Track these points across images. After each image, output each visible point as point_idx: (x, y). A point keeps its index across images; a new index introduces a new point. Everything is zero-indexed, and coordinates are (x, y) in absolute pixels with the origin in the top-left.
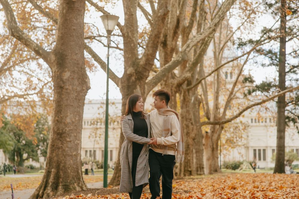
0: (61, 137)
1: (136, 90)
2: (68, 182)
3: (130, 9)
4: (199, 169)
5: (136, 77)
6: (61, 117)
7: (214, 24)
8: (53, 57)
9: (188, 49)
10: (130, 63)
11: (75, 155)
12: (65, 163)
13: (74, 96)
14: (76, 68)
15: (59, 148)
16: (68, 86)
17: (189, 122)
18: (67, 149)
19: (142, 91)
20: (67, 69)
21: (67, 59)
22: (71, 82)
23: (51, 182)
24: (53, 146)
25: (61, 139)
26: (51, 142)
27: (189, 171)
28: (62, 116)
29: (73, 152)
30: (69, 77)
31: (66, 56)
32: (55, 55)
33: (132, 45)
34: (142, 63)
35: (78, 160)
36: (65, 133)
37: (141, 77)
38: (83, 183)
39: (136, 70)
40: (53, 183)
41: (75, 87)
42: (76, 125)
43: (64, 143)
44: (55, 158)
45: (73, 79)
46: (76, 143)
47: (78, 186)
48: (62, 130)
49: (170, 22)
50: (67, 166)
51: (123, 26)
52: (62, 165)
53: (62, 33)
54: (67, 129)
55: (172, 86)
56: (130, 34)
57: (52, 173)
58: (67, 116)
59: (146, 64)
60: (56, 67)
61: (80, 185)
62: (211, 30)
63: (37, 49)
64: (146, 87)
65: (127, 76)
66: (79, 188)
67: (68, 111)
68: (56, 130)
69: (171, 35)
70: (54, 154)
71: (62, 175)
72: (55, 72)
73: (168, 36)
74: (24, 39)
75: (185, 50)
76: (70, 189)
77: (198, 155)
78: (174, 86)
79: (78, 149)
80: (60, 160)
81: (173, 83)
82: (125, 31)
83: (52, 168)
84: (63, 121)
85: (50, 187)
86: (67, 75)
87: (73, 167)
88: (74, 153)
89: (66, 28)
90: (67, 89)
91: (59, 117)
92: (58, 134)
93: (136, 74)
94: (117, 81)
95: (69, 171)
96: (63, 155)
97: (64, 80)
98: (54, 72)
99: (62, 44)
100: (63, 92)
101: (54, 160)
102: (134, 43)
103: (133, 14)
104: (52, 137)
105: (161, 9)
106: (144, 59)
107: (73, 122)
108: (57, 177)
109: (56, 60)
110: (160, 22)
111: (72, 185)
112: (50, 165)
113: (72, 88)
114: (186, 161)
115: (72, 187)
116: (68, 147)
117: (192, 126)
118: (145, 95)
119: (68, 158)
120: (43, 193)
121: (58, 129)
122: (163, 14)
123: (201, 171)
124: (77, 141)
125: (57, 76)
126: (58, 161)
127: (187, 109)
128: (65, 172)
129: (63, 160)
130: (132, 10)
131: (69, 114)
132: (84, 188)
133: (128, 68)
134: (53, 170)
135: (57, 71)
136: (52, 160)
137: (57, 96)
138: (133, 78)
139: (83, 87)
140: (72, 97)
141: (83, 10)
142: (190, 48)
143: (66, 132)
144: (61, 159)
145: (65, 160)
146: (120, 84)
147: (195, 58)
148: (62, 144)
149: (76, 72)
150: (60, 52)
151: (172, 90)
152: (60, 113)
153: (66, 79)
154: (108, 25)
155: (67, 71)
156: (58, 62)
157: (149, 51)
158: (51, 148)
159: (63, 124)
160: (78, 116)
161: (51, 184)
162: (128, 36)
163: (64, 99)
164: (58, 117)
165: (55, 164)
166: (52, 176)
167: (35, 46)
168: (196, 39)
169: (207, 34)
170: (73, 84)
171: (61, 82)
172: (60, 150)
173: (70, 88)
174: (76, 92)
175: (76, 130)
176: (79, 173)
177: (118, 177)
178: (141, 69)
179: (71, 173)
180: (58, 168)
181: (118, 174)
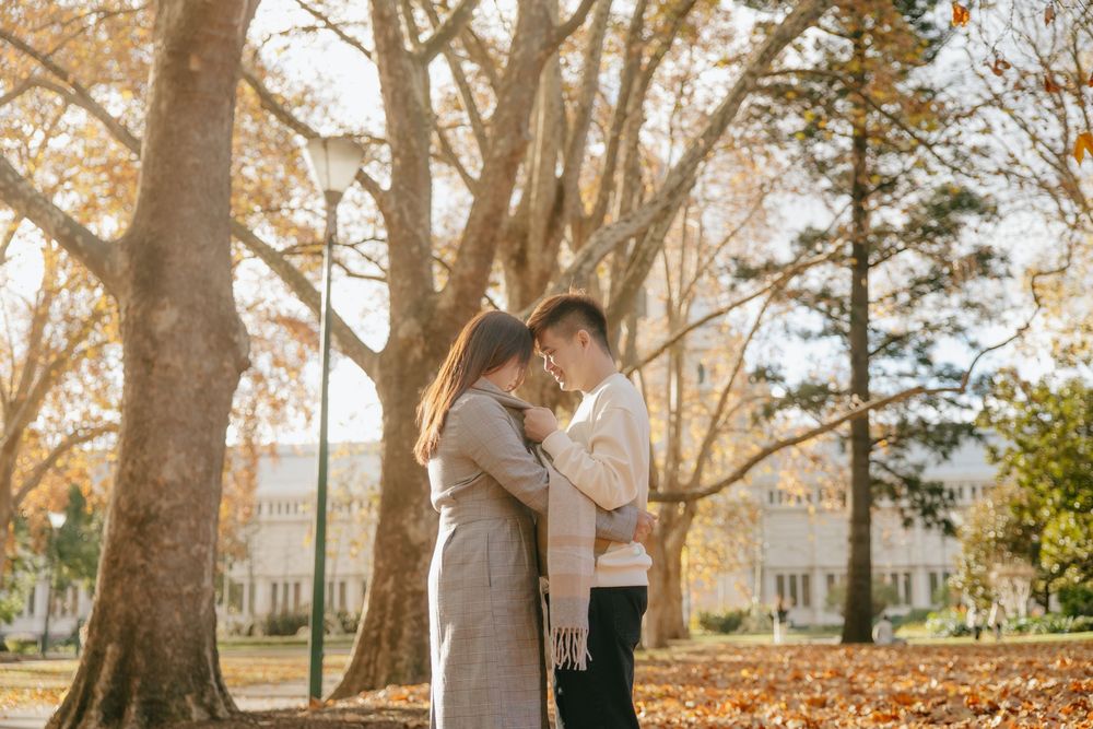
0: (141, 532)
2: (161, 689)
3: (408, 141)
5: (427, 349)
6: (143, 462)
7: (666, 193)
8: (121, 261)
9: (588, 266)
10: (407, 304)
11: (189, 594)
12: (154, 623)
13: (190, 390)
14: (198, 297)
15: (133, 572)
16: (171, 358)
18: (161, 573)
20: (166, 300)
21: (169, 264)
22: (180, 344)
23: (103, 691)
24: (112, 562)
25: (141, 539)
26: (108, 550)
28: (146, 458)
29: (185, 584)
30: (173, 328)
31: (167, 254)
32: (128, 251)
33: (415, 249)
34: (444, 303)
35: (202, 612)
36: (156, 517)
38: (217, 692)
39: (425, 327)
40: (110, 695)
41: (194, 361)
42: (194, 492)
43: (153, 554)
44: (121, 607)
45: (187, 331)
46: (194, 552)
47: (200, 703)
48: (147, 509)
49: (538, 196)
50: (161, 634)
51: (385, 193)
52: (144, 629)
53: (153, 179)
54: (165, 505)
56: (407, 215)
57: (108, 658)
58: (166, 459)
59: (456, 309)
60: (130, 292)
61: (207, 700)
62: (658, 208)
63: (67, 230)
65: (400, 347)
66: (202, 711)
67: (170, 443)
68: (125, 508)
69: (541, 233)
70: (117, 592)
71: (144, 664)
72: (128, 308)
74: (24, 197)
75: (580, 268)
76: (169, 714)
79: (202, 574)
80: (135, 614)
82: (392, 205)
83: (110, 641)
84: (151, 475)
85: (98, 708)
86: (166, 318)
87: (183, 638)
88: (188, 588)
89: (168, 162)
90: (167, 367)
91: (138, 461)
92: (131, 522)
93: (426, 338)
94: (367, 361)
95: (169, 651)
96: (149, 594)
97: (158, 336)
98: (123, 310)
99: (155, 216)
100: (152, 378)
101: (117, 613)
102: (420, 245)
103: (418, 154)
104: (112, 531)
105: (503, 137)
106: (451, 292)
107: (184, 479)
108: (123, 673)
109: (130, 267)
110: (501, 175)
111: (176, 701)
112: (100, 632)
113: (186, 363)
115: (178, 707)
116: (163, 565)
119: (166, 606)
121: (133, 505)
122: (507, 152)
124: (198, 546)
125: (132, 322)
126: (128, 615)
128: (152, 656)
129: (149, 611)
130: (414, 143)
131: (171, 453)
132: (222, 712)
133: (400, 320)
134: (110, 649)
135: (132, 306)
136: (109, 612)
137: (135, 391)
138: (417, 352)
139: (222, 360)
140: (184, 395)
141: (228, 104)
142: (596, 259)
143: (161, 513)
144: (141, 608)
145: (154, 611)
148: (145, 556)
149: (198, 307)
150: (147, 241)
152: (142, 448)
153: (163, 334)
154: (327, 173)
155: (168, 306)
156: (136, 275)
157: (465, 266)
158: (107, 571)
159: (150, 486)
160: (203, 460)
161: (100, 697)
162: (402, 223)
163: (156, 402)
164: (134, 462)
165: (118, 628)
166: (106, 671)
168: (614, 236)
169: (645, 220)
170: (188, 351)
171: (148, 344)
172: (139, 578)
173: (178, 362)
174: (199, 377)
175: (196, 507)
176: (205, 658)
177: (368, 665)
178: (440, 324)
179: (172, 658)
180: (128, 639)
181: (366, 658)
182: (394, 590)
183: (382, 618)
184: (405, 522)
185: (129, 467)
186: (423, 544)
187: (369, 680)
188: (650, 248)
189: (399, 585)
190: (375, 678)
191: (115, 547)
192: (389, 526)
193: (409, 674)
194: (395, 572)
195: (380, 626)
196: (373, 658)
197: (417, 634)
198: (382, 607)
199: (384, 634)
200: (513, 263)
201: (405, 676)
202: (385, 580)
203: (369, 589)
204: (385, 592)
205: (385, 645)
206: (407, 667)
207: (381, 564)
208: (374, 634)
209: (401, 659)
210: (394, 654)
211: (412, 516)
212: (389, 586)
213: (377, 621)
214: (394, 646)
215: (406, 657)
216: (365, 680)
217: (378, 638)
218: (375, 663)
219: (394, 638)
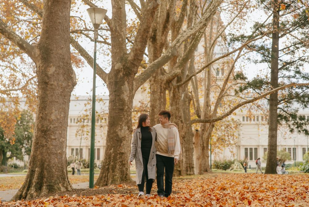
0: (45, 135)
1: (124, 86)
2: (52, 182)
3: (118, 2)
4: (189, 169)
5: (124, 73)
6: (46, 114)
7: (205, 19)
8: (37, 52)
9: (178, 44)
10: (118, 58)
11: (60, 153)
12: (50, 161)
13: (59, 92)
14: (61, 63)
15: (43, 146)
16: (53, 82)
17: (179, 119)
18: (51, 147)
19: (130, 88)
20: (51, 64)
21: (52, 53)
22: (56, 78)
23: (35, 182)
24: (37, 143)
25: (45, 137)
26: (35, 140)
27: (178, 170)
28: (46, 112)
30: (54, 73)
31: (51, 50)
32: (39, 49)
33: (120, 39)
34: (130, 58)
35: (63, 158)
37: (129, 73)
38: (68, 183)
39: (124, 66)
40: (37, 183)
41: (60, 83)
42: (61, 123)
43: (49, 141)
44: (39, 157)
45: (58, 74)
46: (60, 141)
47: (63, 186)
48: (47, 127)
49: (160, 16)
50: (51, 165)
51: (110, 20)
52: (46, 164)
53: (47, 27)
54: (52, 126)
55: (161, 83)
56: (118, 28)
57: (36, 172)
58: (52, 113)
59: (134, 60)
60: (40, 62)
61: (65, 185)
62: (202, 24)
63: (21, 42)
64: (134, 83)
65: (115, 72)
66: (64, 188)
67: (53, 108)
68: (40, 127)
69: (161, 29)
70: (38, 152)
71: (47, 174)
72: (39, 67)
73: (158, 31)
74: (8, 32)
75: (175, 45)
76: (54, 189)
77: (188, 154)
79: (63, 147)
80: (44, 159)
81: (162, 79)
82: (113, 25)
83: (36, 167)
84: (48, 118)
85: (34, 187)
86: (52, 70)
87: (58, 166)
88: (59, 151)
89: (51, 21)
90: (52, 85)
91: (44, 113)
92: (42, 131)
93: (124, 69)
94: (104, 76)
95: (54, 170)
96: (48, 153)
97: (49, 75)
98: (38, 67)
99: (47, 38)
100: (48, 88)
101: (38, 159)
102: (122, 38)
103: (121, 7)
104: (36, 134)
105: (150, 3)
106: (132, 54)
107: (57, 119)
108: (41, 177)
109: (40, 54)
110: (149, 15)
112: (33, 164)
113: (58, 84)
115: (57, 187)
116: (52, 145)
117: (182, 124)
118: (134, 91)
119: (53, 156)
120: (26, 194)
121: (43, 126)
122: (152, 8)
123: (190, 171)
124: (62, 139)
125: (41, 71)
126: (42, 159)
127: (177, 106)
128: (49, 172)
131: (53, 111)
132: (69, 189)
133: (115, 63)
134: (36, 169)
135: (41, 66)
136: (36, 158)
137: (42, 92)
138: (121, 74)
139: (68, 83)
140: (58, 94)
142: (180, 43)
143: (51, 129)
144: (46, 157)
145: (49, 158)
146: (107, 80)
147: (185, 54)
148: (46, 142)
149: (61, 67)
150: (45, 46)
151: (161, 86)
152: (45, 109)
153: (51, 75)
154: (95, 18)
155: (52, 66)
156: (42, 57)
157: (137, 46)
158: (35, 146)
159: (47, 121)
160: (63, 113)
161: (34, 184)
162: (116, 30)
163: (49, 95)
164: (43, 114)
165: (39, 163)
166: (36, 176)
167: (18, 40)
168: (186, 34)
169: (197, 28)
170: (58, 80)
171: (46, 78)
172: (45, 148)
173: (55, 83)
174: (62, 88)
175: (61, 127)
176: (64, 172)
177: (105, 178)
178: (129, 65)
179: (55, 172)
180: (42, 167)
181: (104, 174)
183: (110, 162)
184: (117, 130)
185: (41, 115)
186: (123, 137)
189: (115, 151)
190: (107, 181)
191: (37, 139)
192: (112, 131)
194: (114, 147)
195: (109, 164)
196: (107, 175)
201: (117, 181)
204: (111, 153)
205: (111, 171)
207: (109, 144)
208: (107, 167)
209: (116, 175)
210: (113, 174)
211: (119, 128)
212: (112, 151)
214: (113, 171)
216: (104, 182)
217: (108, 168)
218: (107, 176)
219: (114, 169)
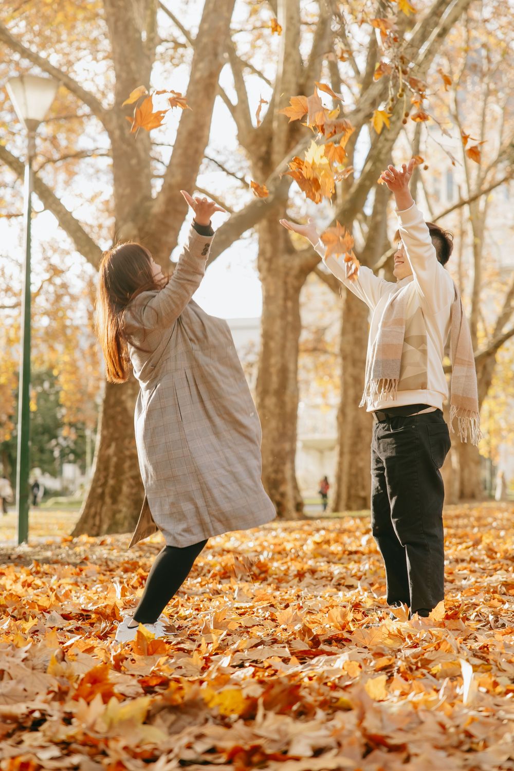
3: (128, 65)
10: (127, 210)
33: (134, 161)
34: (157, 208)
39: (140, 230)
51: (109, 111)
55: (287, 274)
59: (166, 213)
73: (275, 141)
78: (294, 272)
81: (289, 265)
82: (114, 123)
93: (142, 239)
94: (96, 259)
102: (138, 157)
103: (137, 76)
105: (202, 60)
106: (162, 199)
110: (201, 94)
114: (354, 471)
122: (206, 74)
130: (133, 66)
133: (120, 223)
157: (173, 176)
162: (123, 138)
177: (94, 517)
178: (153, 227)
181: (93, 510)
182: (115, 454)
183: (106, 477)
184: (124, 397)
187: (96, 529)
188: (383, 147)
189: (119, 451)
190: (100, 527)
192: (112, 400)
193: (126, 524)
194: (116, 439)
195: (104, 485)
196: (98, 510)
197: (134, 491)
198: (106, 469)
199: (107, 490)
200: (260, 164)
201: (123, 525)
202: (109, 446)
203: (96, 453)
204: (109, 456)
205: (108, 500)
206: (125, 518)
207: (105, 433)
208: (99, 490)
209: (120, 511)
210: (115, 507)
211: (130, 392)
212: (111, 450)
213: (102, 481)
214: (115, 501)
215: (124, 509)
216: (92, 528)
217: (103, 494)
218: (100, 514)
219: (115, 494)
